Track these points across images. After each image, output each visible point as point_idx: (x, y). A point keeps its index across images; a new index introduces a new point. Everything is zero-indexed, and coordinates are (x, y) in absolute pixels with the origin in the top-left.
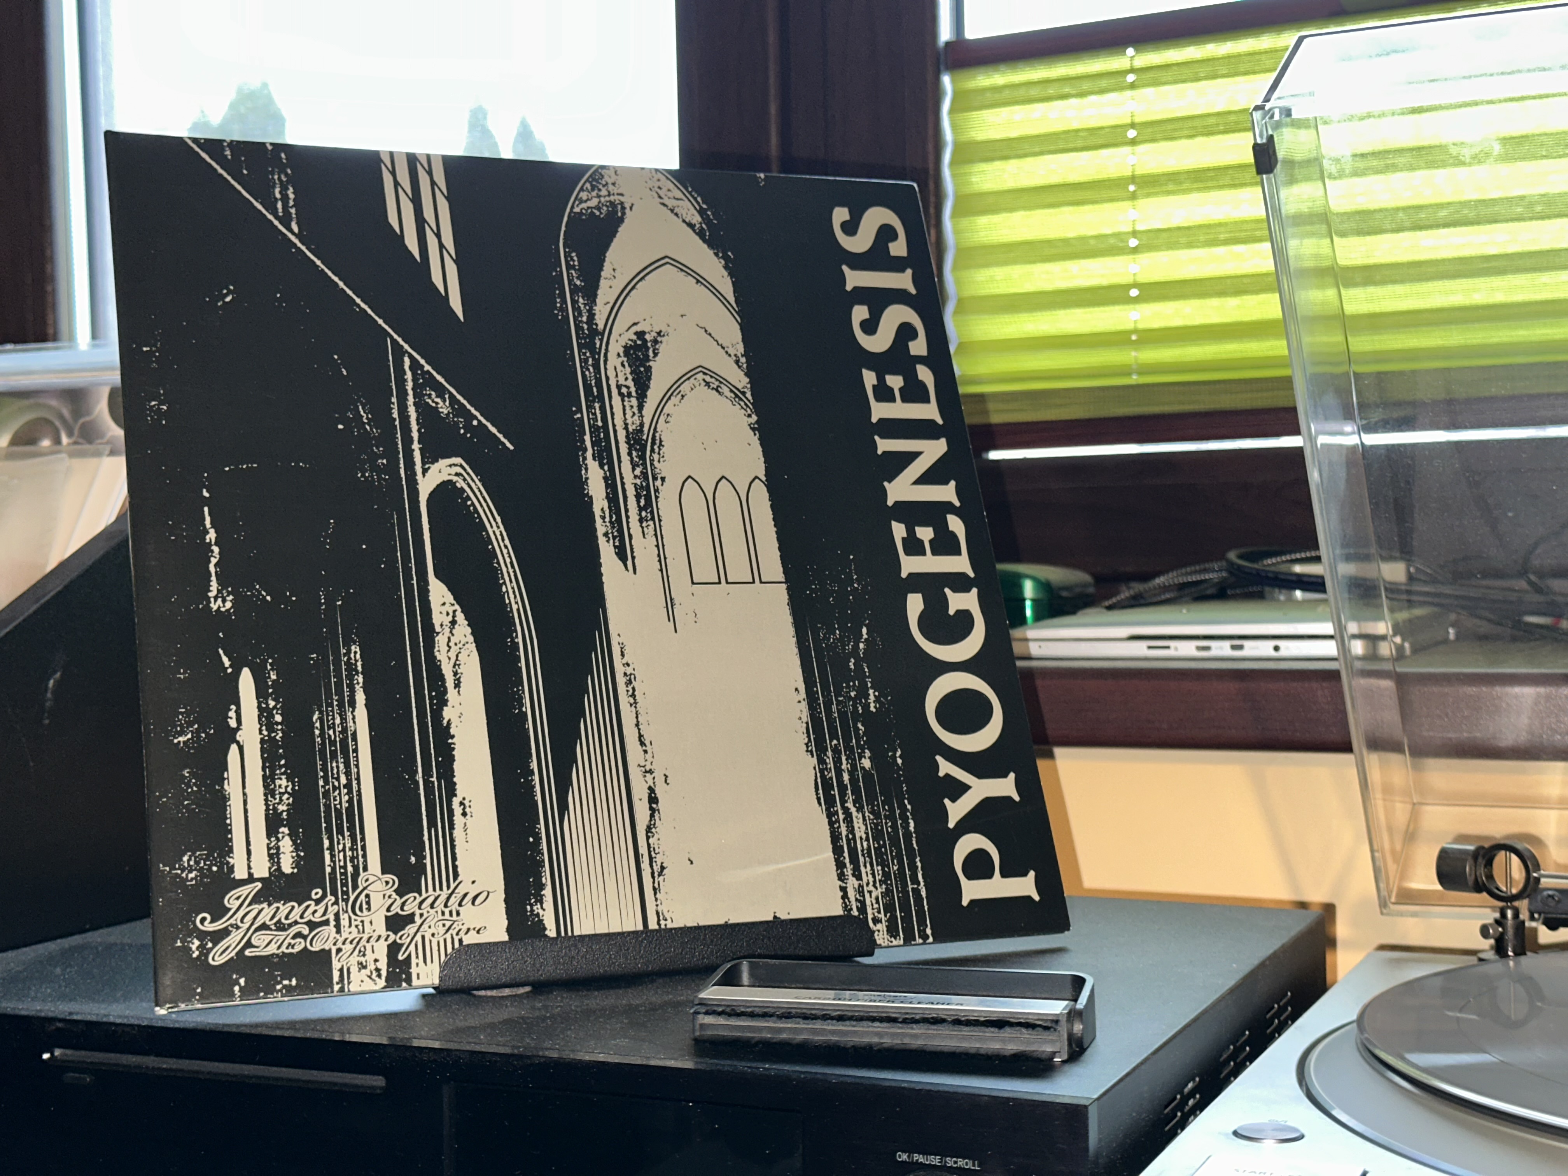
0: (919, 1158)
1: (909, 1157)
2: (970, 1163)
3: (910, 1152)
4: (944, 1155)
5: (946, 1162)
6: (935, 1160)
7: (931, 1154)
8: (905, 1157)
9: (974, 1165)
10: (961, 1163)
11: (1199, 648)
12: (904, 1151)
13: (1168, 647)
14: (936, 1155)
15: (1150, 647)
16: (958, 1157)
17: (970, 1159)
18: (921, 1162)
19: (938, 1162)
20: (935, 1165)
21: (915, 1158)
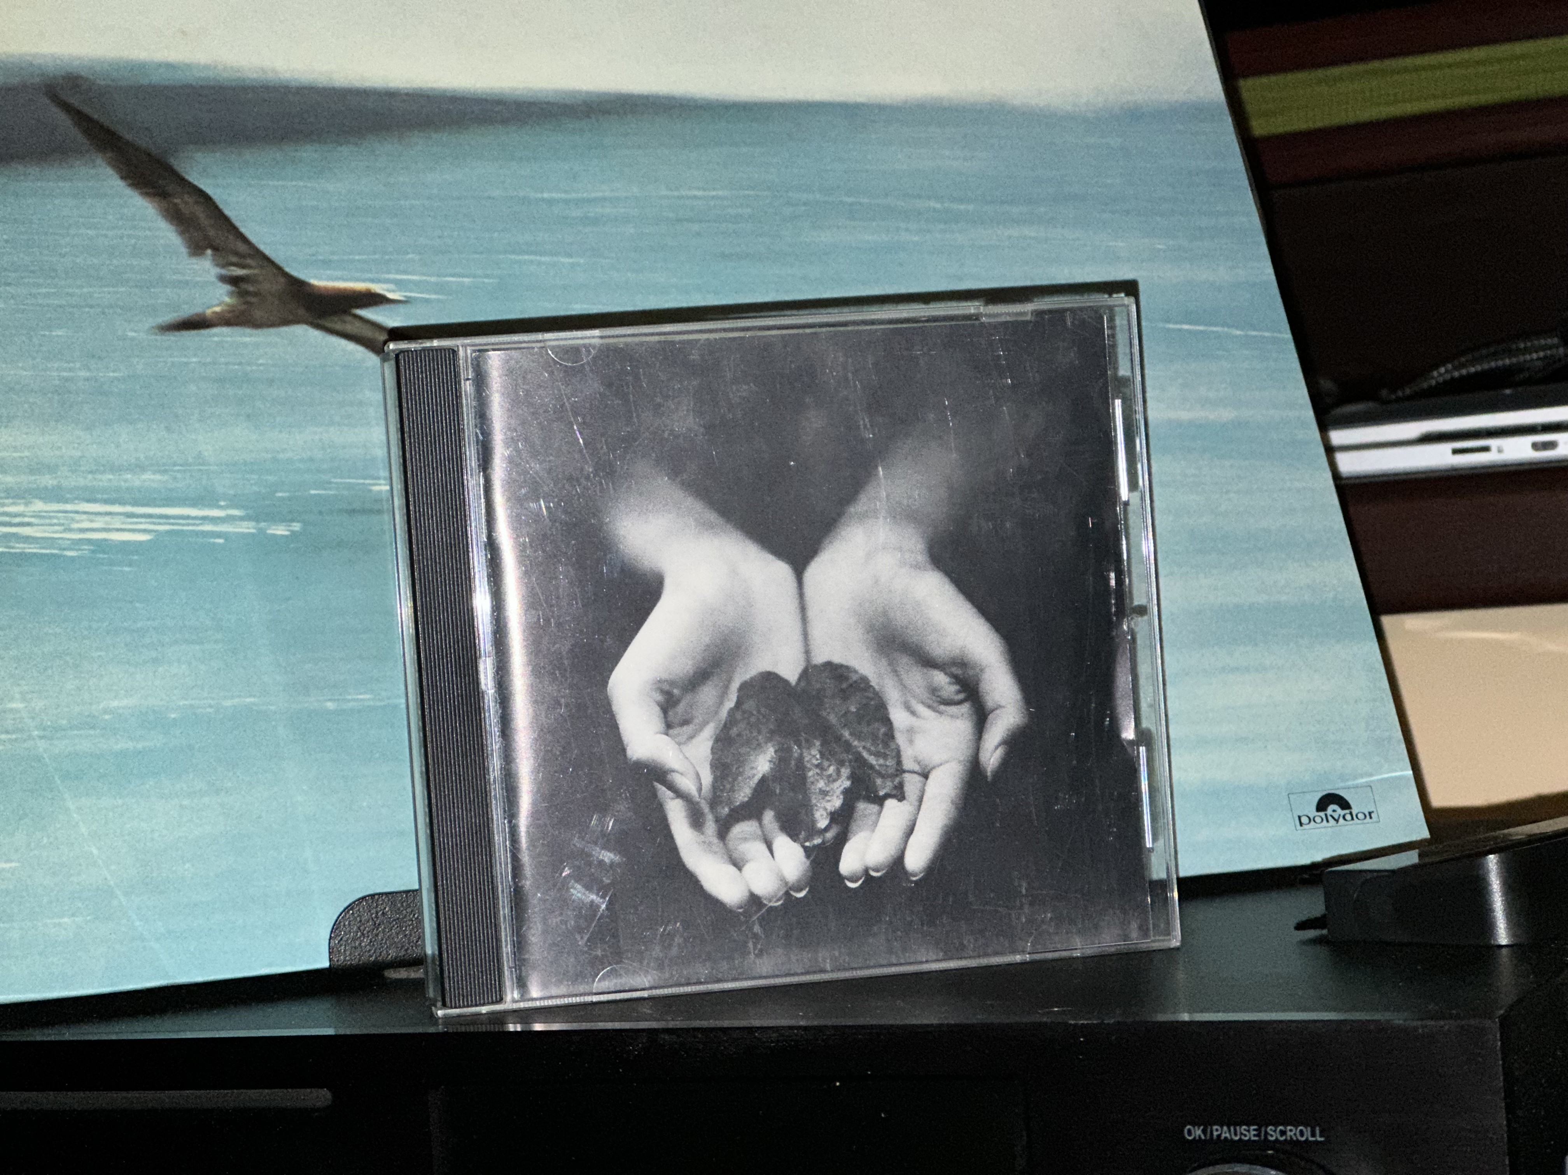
0: (1221, 1132)
1: (1204, 1131)
2: (1307, 1132)
3: (1207, 1123)
4: (1261, 1123)
5: (1266, 1133)
6: (1249, 1133)
7: (1240, 1125)
8: (1198, 1132)
9: (1313, 1135)
10: (1292, 1132)
11: (1536, 446)
13: (1486, 449)
14: (1248, 1124)
15: (1456, 452)
16: (1285, 1124)
17: (1306, 1126)
18: (1226, 1138)
19: (1255, 1135)
20: (1249, 1140)
21: (1215, 1134)
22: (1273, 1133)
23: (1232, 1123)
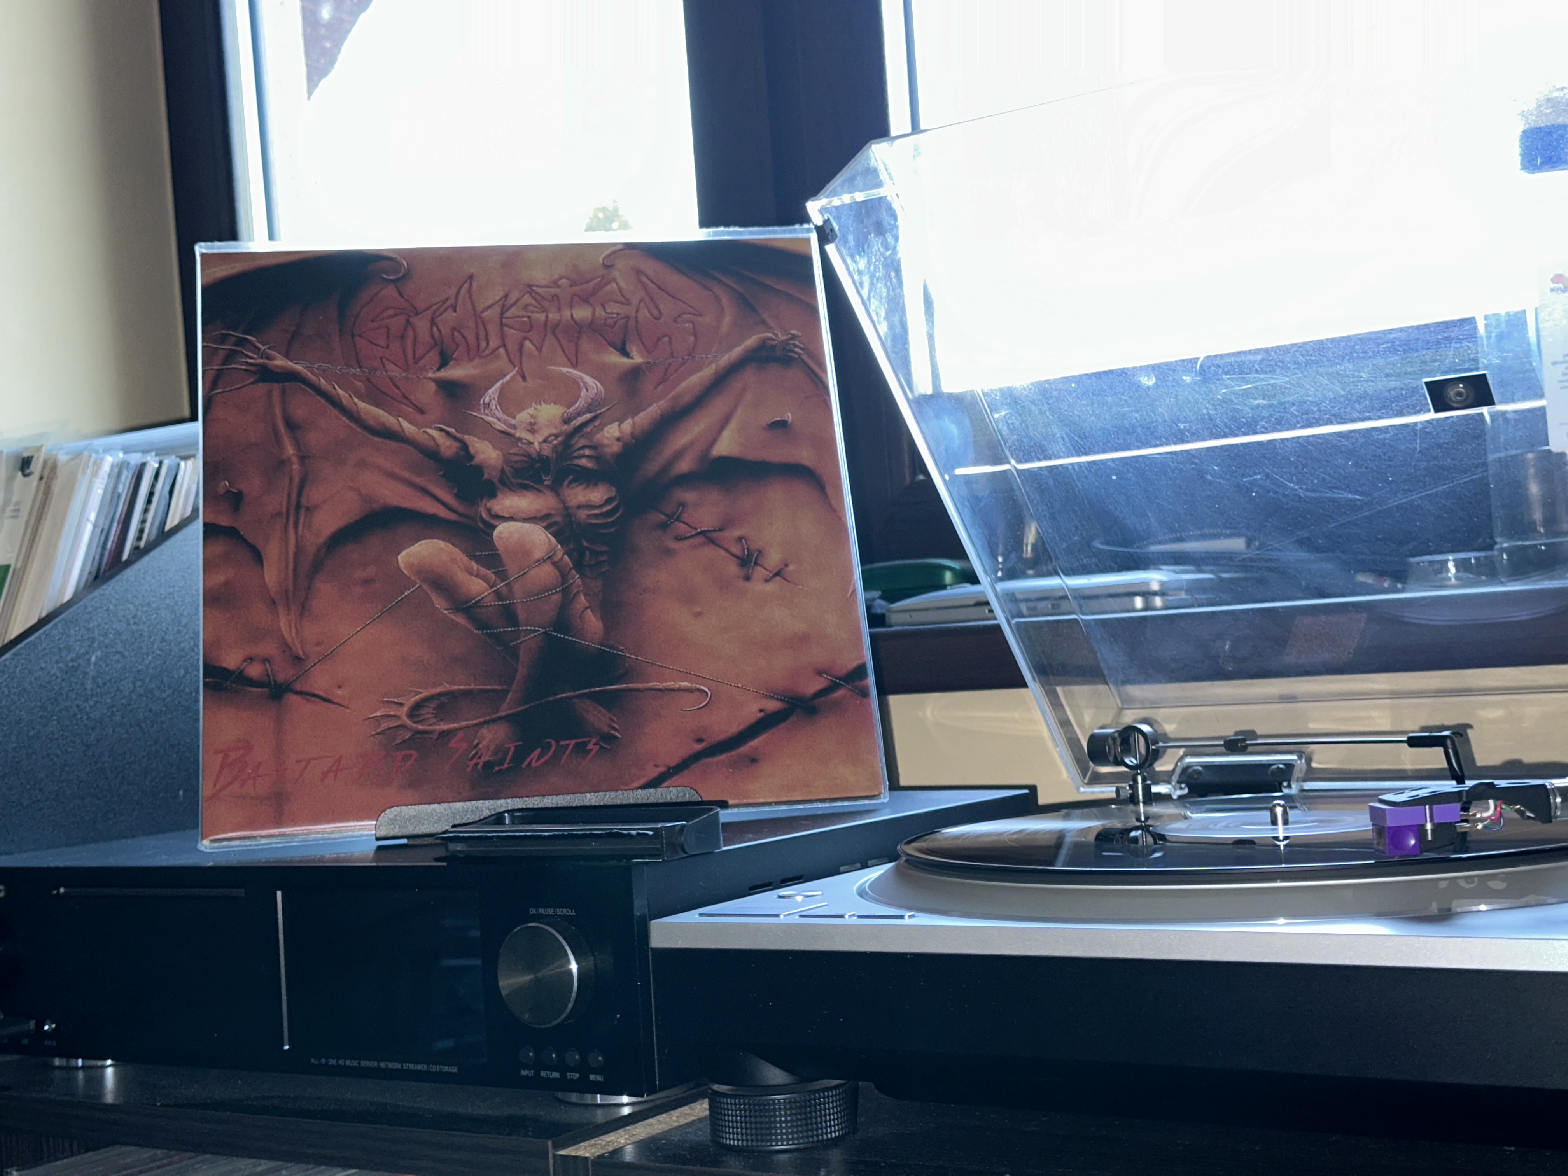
0: (542, 911)
1: (536, 910)
2: (570, 911)
3: (537, 907)
4: (555, 907)
5: (556, 912)
6: (551, 911)
8: (534, 911)
9: (572, 913)
10: (567, 911)
12: (533, 907)
14: (550, 907)
16: (563, 908)
17: (570, 909)
18: (543, 914)
19: (553, 912)
20: (551, 915)
21: (540, 911)
22: (559, 912)
23: (545, 907)
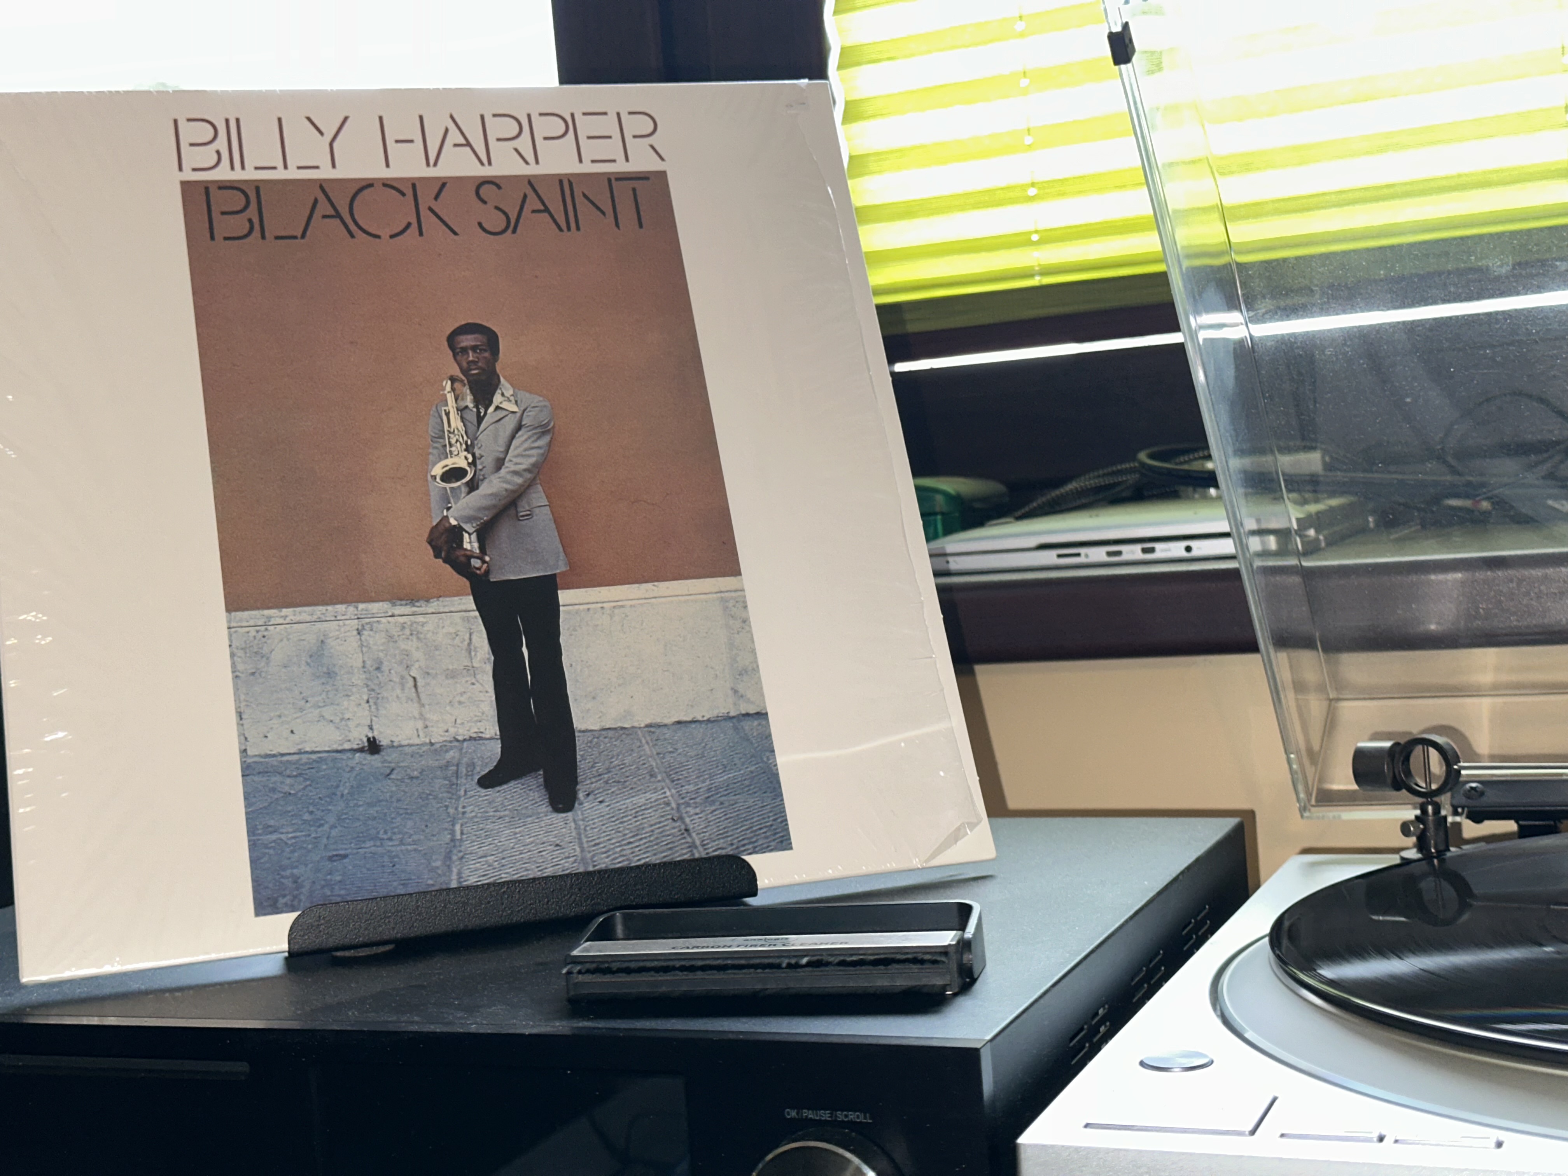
0: (808, 1114)
1: (798, 1113)
2: (862, 1116)
3: (799, 1108)
4: (834, 1109)
5: (836, 1116)
6: (825, 1115)
7: (820, 1110)
8: (794, 1114)
9: (866, 1118)
10: (852, 1116)
11: (1109, 554)
12: (792, 1108)
13: (1078, 555)
14: (825, 1109)
15: (1059, 556)
16: (850, 1111)
17: (861, 1111)
18: (811, 1118)
19: (829, 1117)
20: (826, 1120)
21: (805, 1115)
22: (840, 1116)
23: (813, 1108)
